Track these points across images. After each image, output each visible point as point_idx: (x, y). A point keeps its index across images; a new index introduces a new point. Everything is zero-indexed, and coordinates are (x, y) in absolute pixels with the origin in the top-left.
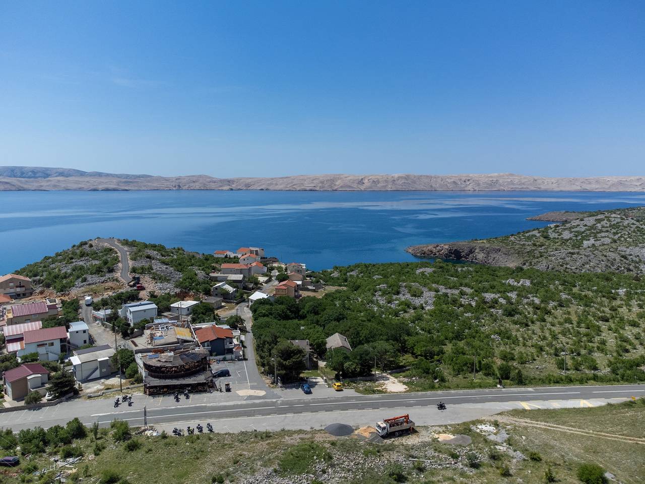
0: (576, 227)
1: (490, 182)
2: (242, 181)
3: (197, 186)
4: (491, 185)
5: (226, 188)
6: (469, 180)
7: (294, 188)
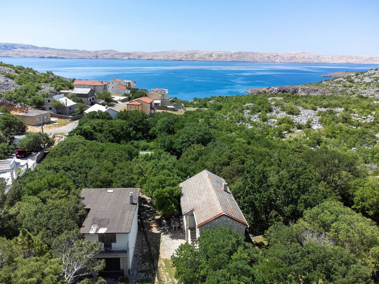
0: (374, 75)
1: (290, 57)
2: (136, 54)
3: (108, 56)
4: (291, 59)
5: (126, 58)
6: (277, 56)
7: (169, 58)
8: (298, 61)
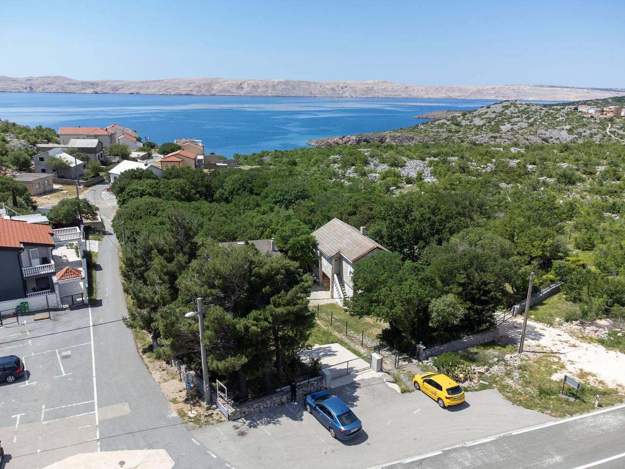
0: (485, 114)
1: (366, 89)
2: (108, 84)
3: (54, 88)
4: (367, 92)
5: (91, 91)
6: (346, 87)
7: (169, 92)
8: (377, 95)
